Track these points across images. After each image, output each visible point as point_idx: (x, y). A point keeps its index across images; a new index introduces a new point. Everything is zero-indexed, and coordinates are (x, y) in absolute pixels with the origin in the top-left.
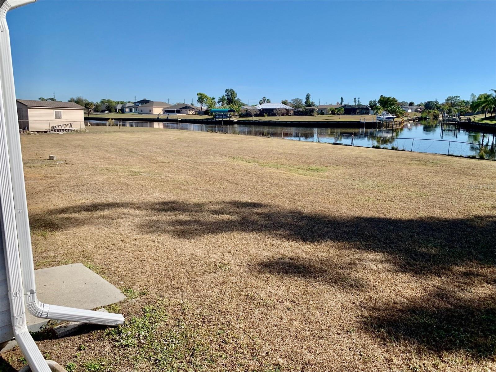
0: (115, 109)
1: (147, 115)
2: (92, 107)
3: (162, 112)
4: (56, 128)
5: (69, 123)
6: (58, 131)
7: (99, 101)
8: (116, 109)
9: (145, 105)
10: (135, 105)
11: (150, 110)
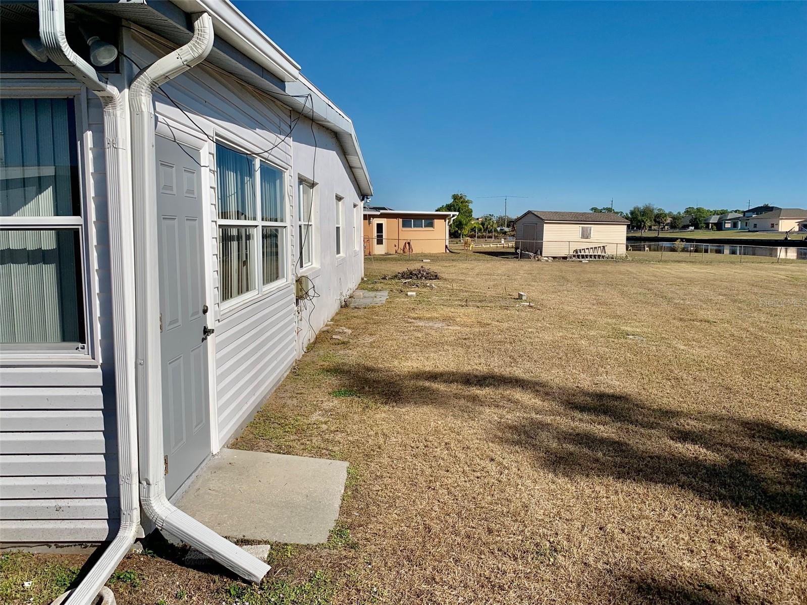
0: (705, 223)
1: (765, 233)
2: (665, 220)
3: (798, 227)
4: (581, 252)
5: (601, 246)
6: (583, 257)
7: (682, 211)
8: (708, 225)
9: (764, 215)
10: (744, 215)
11: (773, 224)
